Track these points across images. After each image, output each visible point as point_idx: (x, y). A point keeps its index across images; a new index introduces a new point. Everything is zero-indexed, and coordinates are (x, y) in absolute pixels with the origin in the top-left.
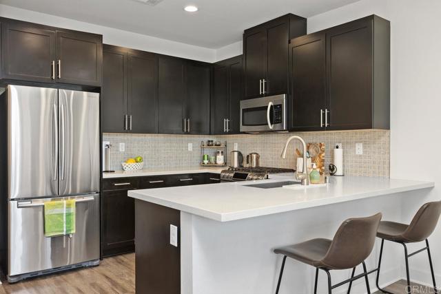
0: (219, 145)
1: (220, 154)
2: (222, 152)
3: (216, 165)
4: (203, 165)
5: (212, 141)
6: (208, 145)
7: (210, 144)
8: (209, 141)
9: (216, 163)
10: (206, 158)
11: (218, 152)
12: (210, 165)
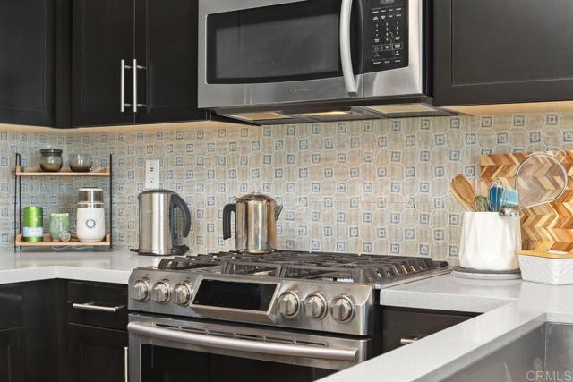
0: (86, 169)
1: (92, 202)
2: (99, 197)
3: (74, 247)
4: (23, 247)
5: (58, 153)
6: (43, 169)
7: (47, 163)
8: (45, 153)
9: (74, 238)
10: (34, 218)
11: (84, 197)
12: (48, 247)
